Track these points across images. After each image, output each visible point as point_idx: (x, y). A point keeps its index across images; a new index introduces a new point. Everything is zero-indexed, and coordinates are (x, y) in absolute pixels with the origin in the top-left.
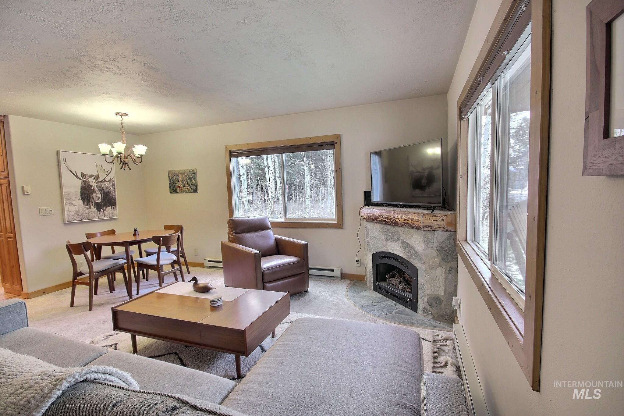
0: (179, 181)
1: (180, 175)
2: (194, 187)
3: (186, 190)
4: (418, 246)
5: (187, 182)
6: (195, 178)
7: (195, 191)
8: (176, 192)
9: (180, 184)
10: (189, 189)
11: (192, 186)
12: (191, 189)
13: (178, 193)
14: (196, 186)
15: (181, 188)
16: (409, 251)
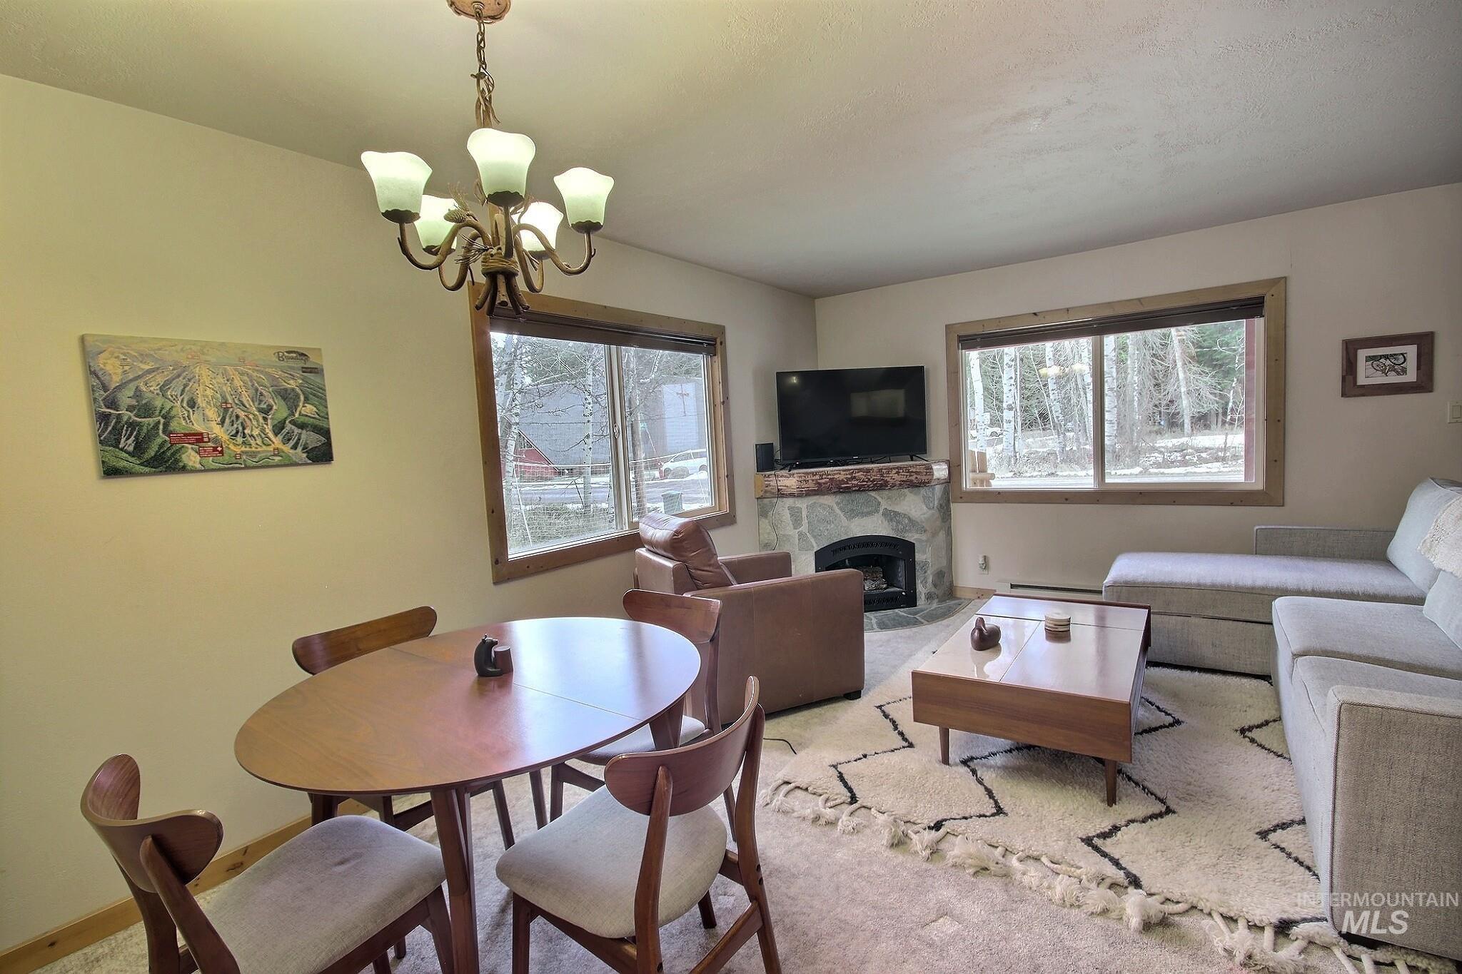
0: (192, 404)
1: (203, 373)
2: (313, 439)
3: (253, 454)
4: (916, 511)
5: (261, 410)
6: (317, 395)
7: (322, 455)
8: (166, 463)
9: (206, 419)
10: (281, 446)
11: (297, 431)
12: (295, 447)
13: (184, 469)
14: (326, 433)
15: (216, 440)
16: (898, 522)
